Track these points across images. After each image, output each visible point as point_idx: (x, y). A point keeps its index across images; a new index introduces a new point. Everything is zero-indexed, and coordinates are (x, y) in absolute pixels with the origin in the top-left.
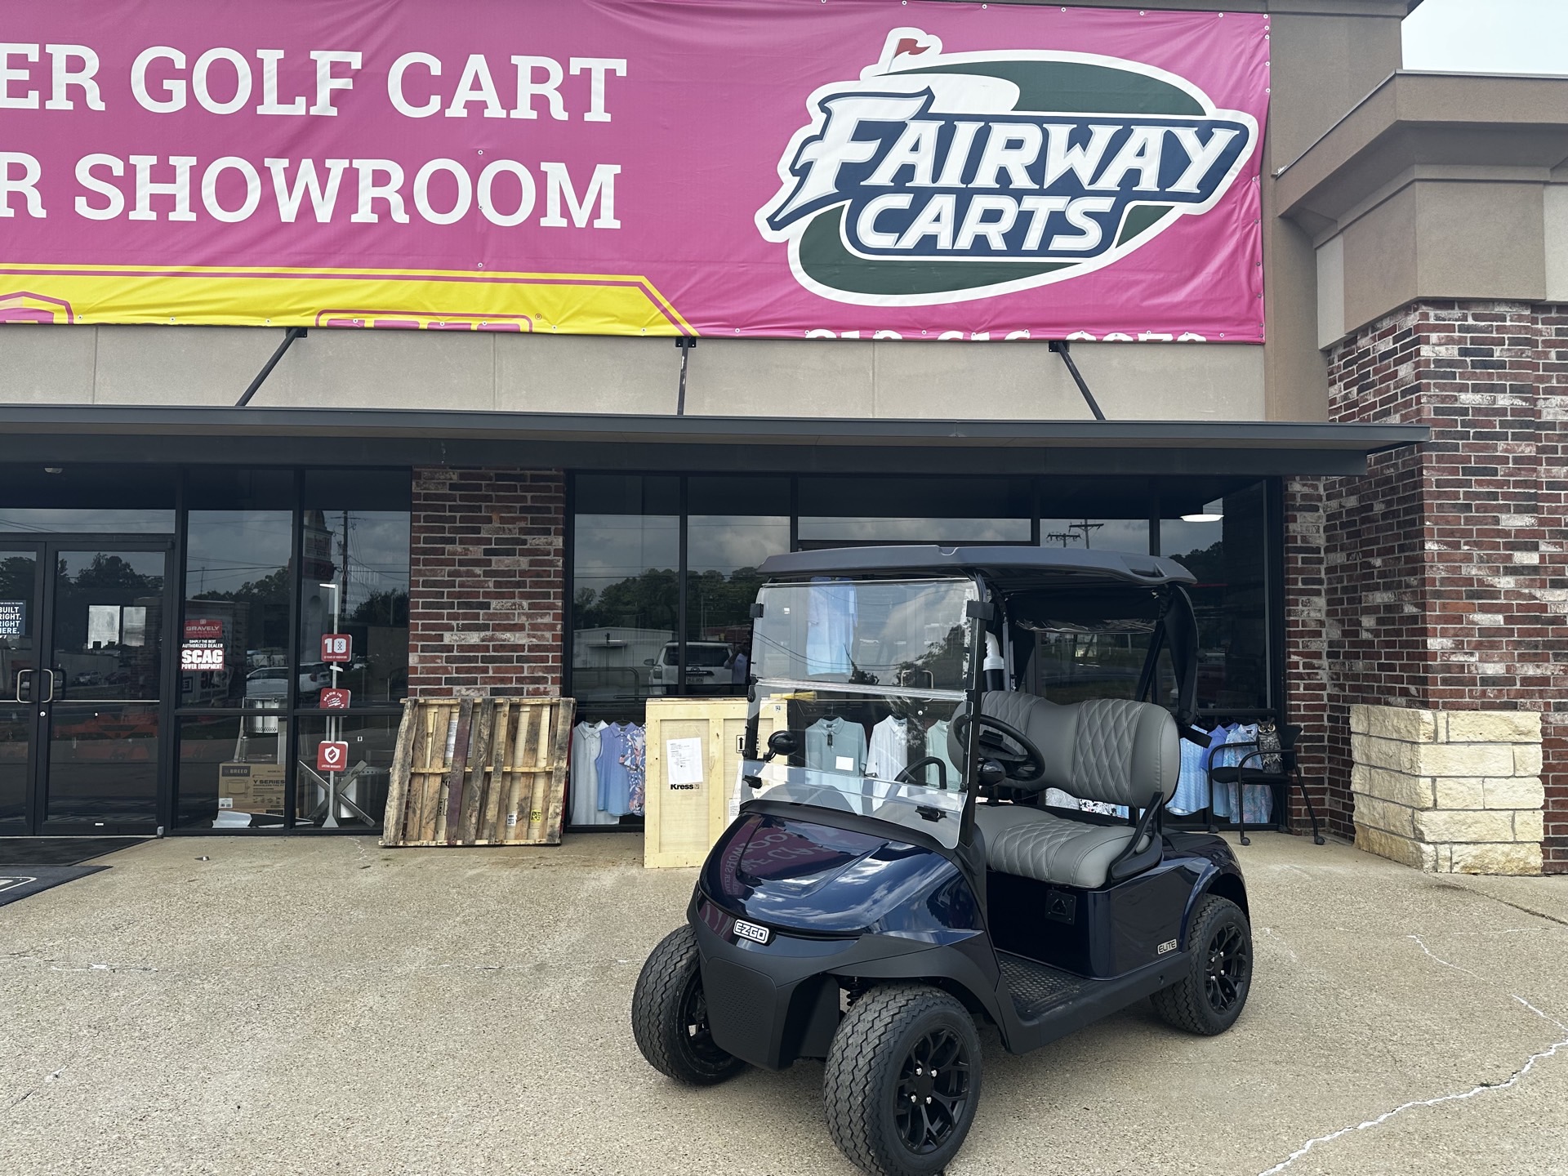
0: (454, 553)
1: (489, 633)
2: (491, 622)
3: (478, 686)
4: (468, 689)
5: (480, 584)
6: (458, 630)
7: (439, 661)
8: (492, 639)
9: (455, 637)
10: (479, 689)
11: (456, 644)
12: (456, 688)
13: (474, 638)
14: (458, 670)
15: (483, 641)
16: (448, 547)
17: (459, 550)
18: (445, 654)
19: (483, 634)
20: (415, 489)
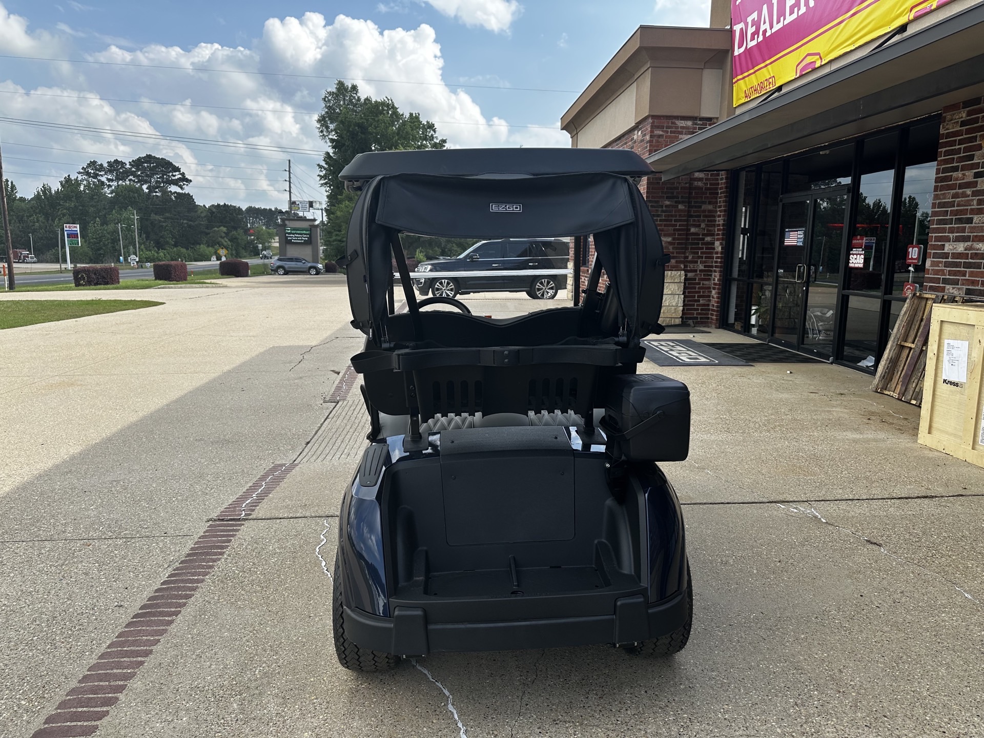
0: (957, 179)
1: (969, 243)
2: (972, 234)
3: (959, 286)
4: (953, 288)
5: (968, 203)
6: (953, 241)
7: (940, 265)
8: (971, 248)
9: (951, 247)
10: (959, 289)
11: (951, 252)
12: (948, 287)
13: (961, 247)
14: (950, 273)
15: (966, 250)
16: (955, 174)
17: (960, 175)
18: (944, 260)
19: (966, 244)
20: (942, 131)
